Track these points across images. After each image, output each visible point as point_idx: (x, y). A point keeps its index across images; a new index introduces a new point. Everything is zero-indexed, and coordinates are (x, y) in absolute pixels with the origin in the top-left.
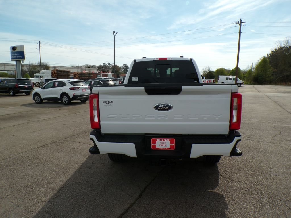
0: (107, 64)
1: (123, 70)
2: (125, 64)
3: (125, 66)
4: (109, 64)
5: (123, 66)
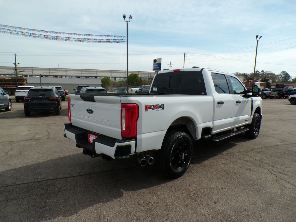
0: (260, 72)
1: (282, 78)
2: (284, 72)
3: (284, 74)
4: (263, 71)
5: (281, 74)
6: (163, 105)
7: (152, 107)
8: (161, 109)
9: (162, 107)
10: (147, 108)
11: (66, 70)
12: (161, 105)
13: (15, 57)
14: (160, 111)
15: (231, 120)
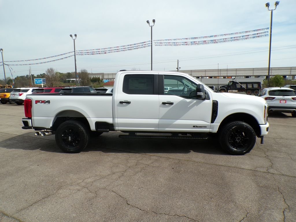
6: (49, 101)
7: (41, 102)
8: (48, 103)
9: (49, 102)
10: (37, 102)
11: (236, 70)
12: (48, 101)
13: (178, 63)
14: (46, 104)
15: (156, 121)
